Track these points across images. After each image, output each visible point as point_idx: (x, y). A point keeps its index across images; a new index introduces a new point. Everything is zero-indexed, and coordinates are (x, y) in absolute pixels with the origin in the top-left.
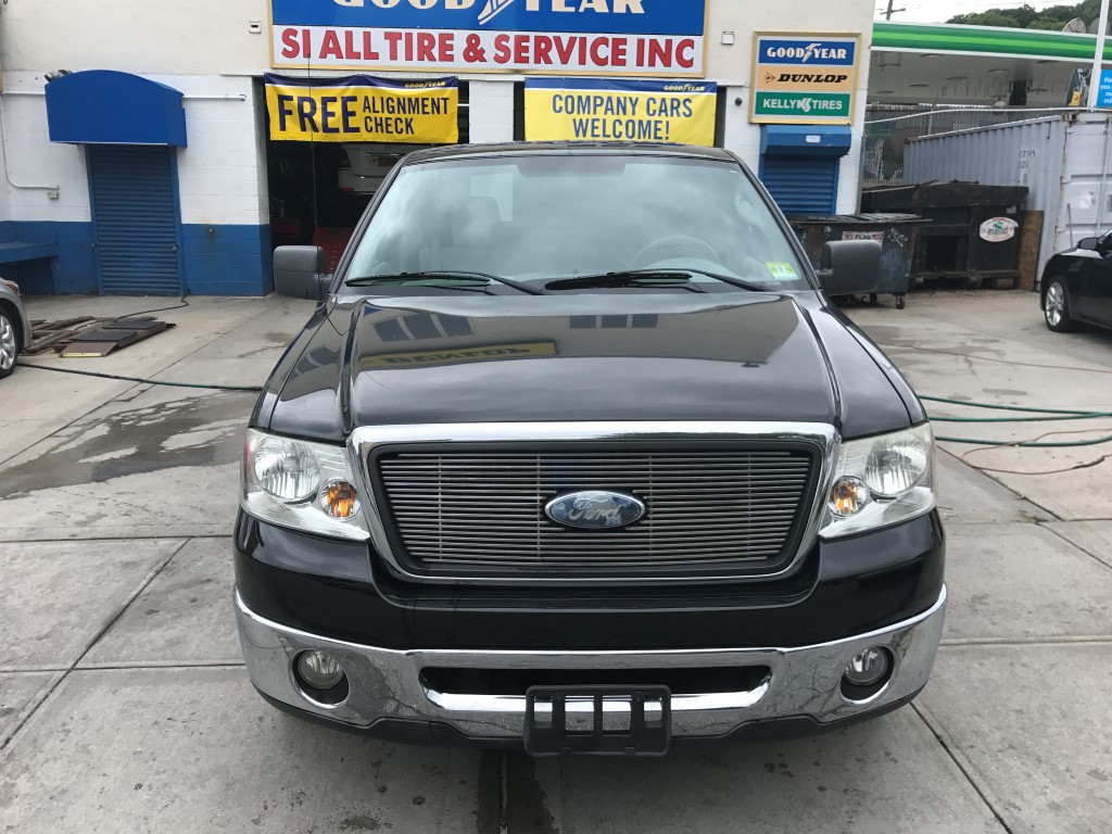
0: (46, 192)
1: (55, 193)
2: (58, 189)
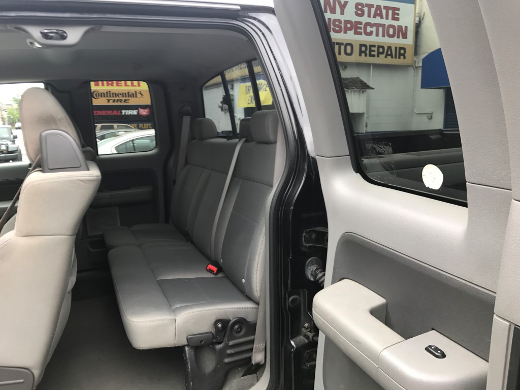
0: (426, 115)
1: (430, 116)
2: (432, 114)
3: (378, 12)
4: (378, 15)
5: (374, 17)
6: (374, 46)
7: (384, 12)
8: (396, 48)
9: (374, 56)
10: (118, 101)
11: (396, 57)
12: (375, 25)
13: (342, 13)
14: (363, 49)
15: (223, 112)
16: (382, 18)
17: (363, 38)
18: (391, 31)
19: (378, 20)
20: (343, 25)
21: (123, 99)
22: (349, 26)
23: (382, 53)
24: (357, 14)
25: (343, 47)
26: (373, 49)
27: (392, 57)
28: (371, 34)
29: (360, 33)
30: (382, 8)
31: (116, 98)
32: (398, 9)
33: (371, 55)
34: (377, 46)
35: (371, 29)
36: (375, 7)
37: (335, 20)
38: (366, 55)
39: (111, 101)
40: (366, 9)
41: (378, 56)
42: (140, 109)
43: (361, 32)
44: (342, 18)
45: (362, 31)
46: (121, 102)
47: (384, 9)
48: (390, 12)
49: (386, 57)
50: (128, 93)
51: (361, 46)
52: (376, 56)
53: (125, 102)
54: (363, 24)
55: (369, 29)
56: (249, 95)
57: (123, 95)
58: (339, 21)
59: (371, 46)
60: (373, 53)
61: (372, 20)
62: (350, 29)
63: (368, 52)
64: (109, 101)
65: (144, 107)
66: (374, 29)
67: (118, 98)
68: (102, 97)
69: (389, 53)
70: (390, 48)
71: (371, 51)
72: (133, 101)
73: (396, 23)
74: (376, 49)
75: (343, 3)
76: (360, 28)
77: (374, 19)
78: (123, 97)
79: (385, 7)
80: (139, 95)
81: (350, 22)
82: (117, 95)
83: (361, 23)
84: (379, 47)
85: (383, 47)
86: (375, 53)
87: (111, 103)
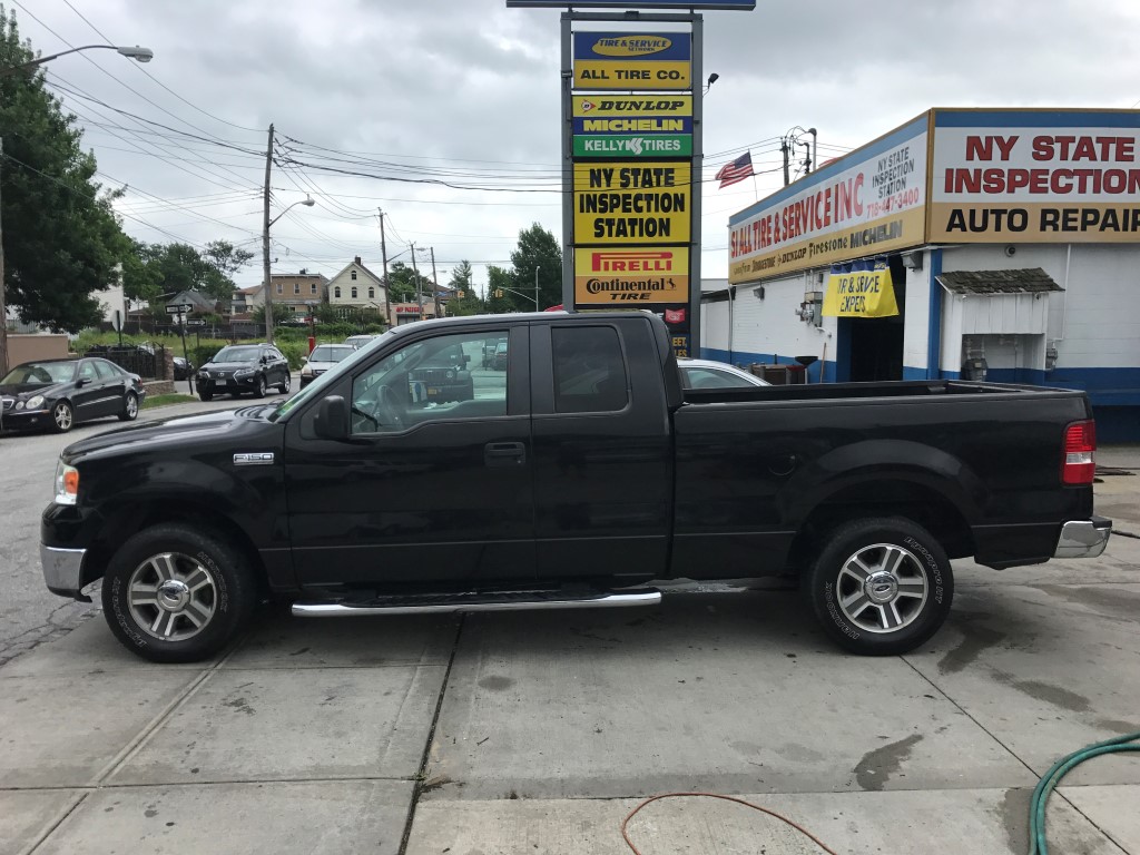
3: (1085, 149)
4: (1085, 155)
5: (1076, 158)
6: (1076, 211)
7: (1098, 148)
8: (1126, 212)
9: (1075, 229)
10: (630, 296)
11: (1125, 229)
12: (1076, 172)
13: (1005, 157)
14: (1050, 217)
15: (804, 323)
16: (1093, 158)
17: (1051, 199)
18: (1115, 181)
19: (1084, 163)
20: (1005, 179)
21: (640, 292)
22: (1018, 178)
23: (1094, 222)
24: (1036, 157)
25: (1004, 218)
26: (1071, 216)
27: (1117, 229)
28: (1068, 188)
29: (1045, 190)
30: (1094, 140)
31: (628, 292)
32: (1132, 140)
33: (1066, 228)
34: (1080, 212)
35: (1069, 181)
36: (1077, 140)
37: (989, 172)
38: (1056, 229)
39: (619, 297)
40: (1057, 147)
41: (1084, 229)
42: (668, 311)
43: (1047, 188)
44: (1005, 166)
45: (1048, 185)
46: (635, 298)
47: (1097, 142)
48: (1113, 147)
49: (1102, 229)
50: (649, 282)
51: (1045, 212)
52: (1079, 228)
53: (642, 298)
54: (1051, 173)
55: (1063, 182)
56: (843, 295)
57: (641, 285)
58: (1000, 173)
59: (1066, 212)
60: (1070, 224)
61: (1070, 165)
62: (1022, 184)
63: (1060, 223)
64: (615, 296)
65: (675, 307)
66: (1075, 181)
67: (630, 292)
68: (603, 289)
69: (1110, 221)
70: (1111, 212)
71: (1066, 220)
72: (656, 297)
73: (1125, 167)
74: (1079, 216)
75: (1006, 141)
76: (1045, 181)
77: (1075, 162)
78: (640, 289)
79: (1099, 140)
80: (667, 286)
81: (1023, 172)
82: (629, 286)
83: (1046, 172)
84: (1085, 212)
85: (1096, 212)
86: (1078, 224)
87: (618, 301)
